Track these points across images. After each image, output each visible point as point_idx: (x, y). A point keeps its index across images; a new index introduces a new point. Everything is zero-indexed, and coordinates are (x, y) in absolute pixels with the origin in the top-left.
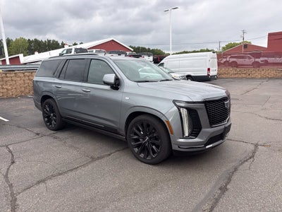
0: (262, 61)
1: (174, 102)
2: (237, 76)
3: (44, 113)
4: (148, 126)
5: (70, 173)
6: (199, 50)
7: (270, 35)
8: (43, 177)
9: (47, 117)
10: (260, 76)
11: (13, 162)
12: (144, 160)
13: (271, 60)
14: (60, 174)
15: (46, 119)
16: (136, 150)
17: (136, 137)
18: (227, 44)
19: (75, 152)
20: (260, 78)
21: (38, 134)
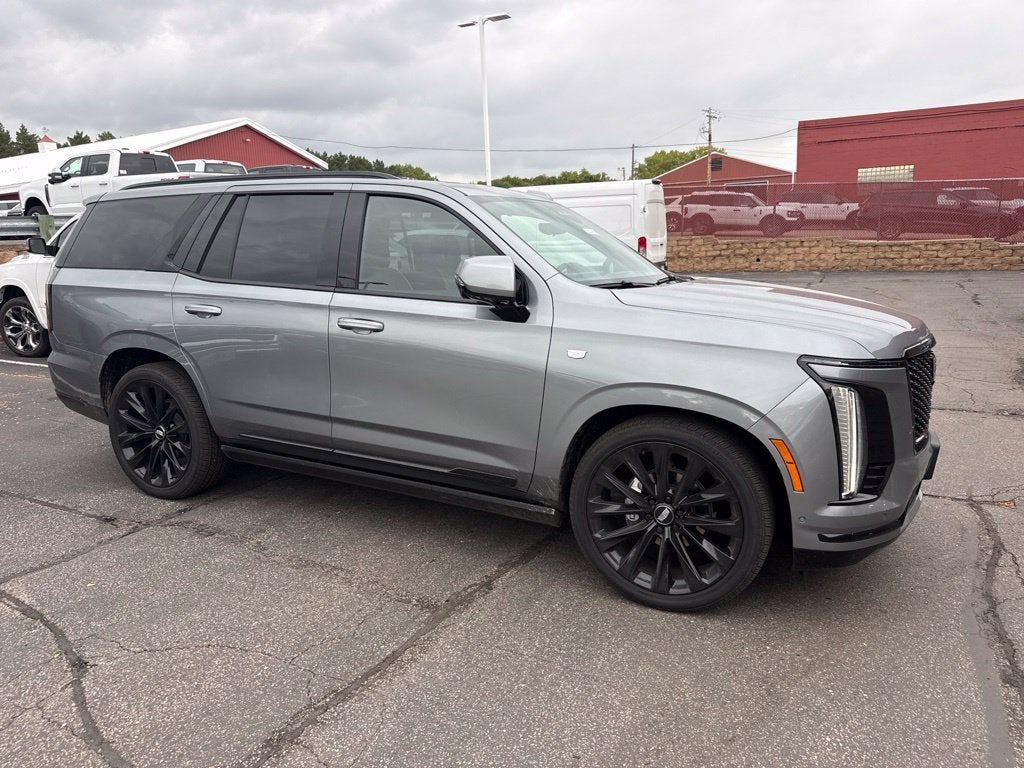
0: (791, 214)
1: (805, 362)
2: (718, 263)
3: (117, 426)
4: (679, 461)
5: (382, 686)
6: (557, 174)
7: (803, 127)
8: (277, 719)
9: (135, 445)
10: (792, 265)
11: (80, 665)
12: (657, 599)
13: (812, 210)
14: (343, 695)
15: (129, 453)
16: (615, 558)
17: (614, 508)
18: (650, 153)
19: (339, 588)
20: (795, 271)
21: (110, 520)
